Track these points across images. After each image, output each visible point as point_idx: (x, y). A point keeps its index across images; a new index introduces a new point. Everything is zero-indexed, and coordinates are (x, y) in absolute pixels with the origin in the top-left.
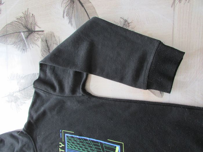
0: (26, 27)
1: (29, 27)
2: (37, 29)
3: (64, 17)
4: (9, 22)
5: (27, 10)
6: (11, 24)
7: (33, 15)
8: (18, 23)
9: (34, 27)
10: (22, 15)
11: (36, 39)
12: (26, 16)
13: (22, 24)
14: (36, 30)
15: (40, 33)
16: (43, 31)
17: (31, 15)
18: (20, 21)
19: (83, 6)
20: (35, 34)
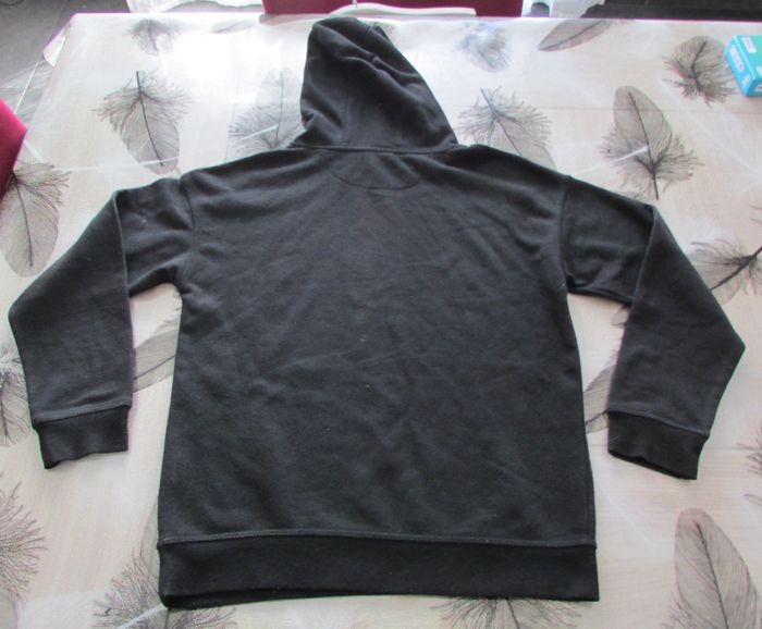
0: (661, 158)
1: (663, 165)
2: (660, 184)
3: (694, 243)
4: (667, 117)
5: (700, 161)
6: (664, 123)
7: (691, 175)
8: (668, 139)
9: (664, 178)
10: (687, 150)
11: (638, 180)
12: (686, 160)
13: (667, 148)
14: (658, 182)
15: (653, 190)
16: (657, 198)
17: (690, 171)
18: (672, 144)
19: (721, 283)
20: (647, 180)
